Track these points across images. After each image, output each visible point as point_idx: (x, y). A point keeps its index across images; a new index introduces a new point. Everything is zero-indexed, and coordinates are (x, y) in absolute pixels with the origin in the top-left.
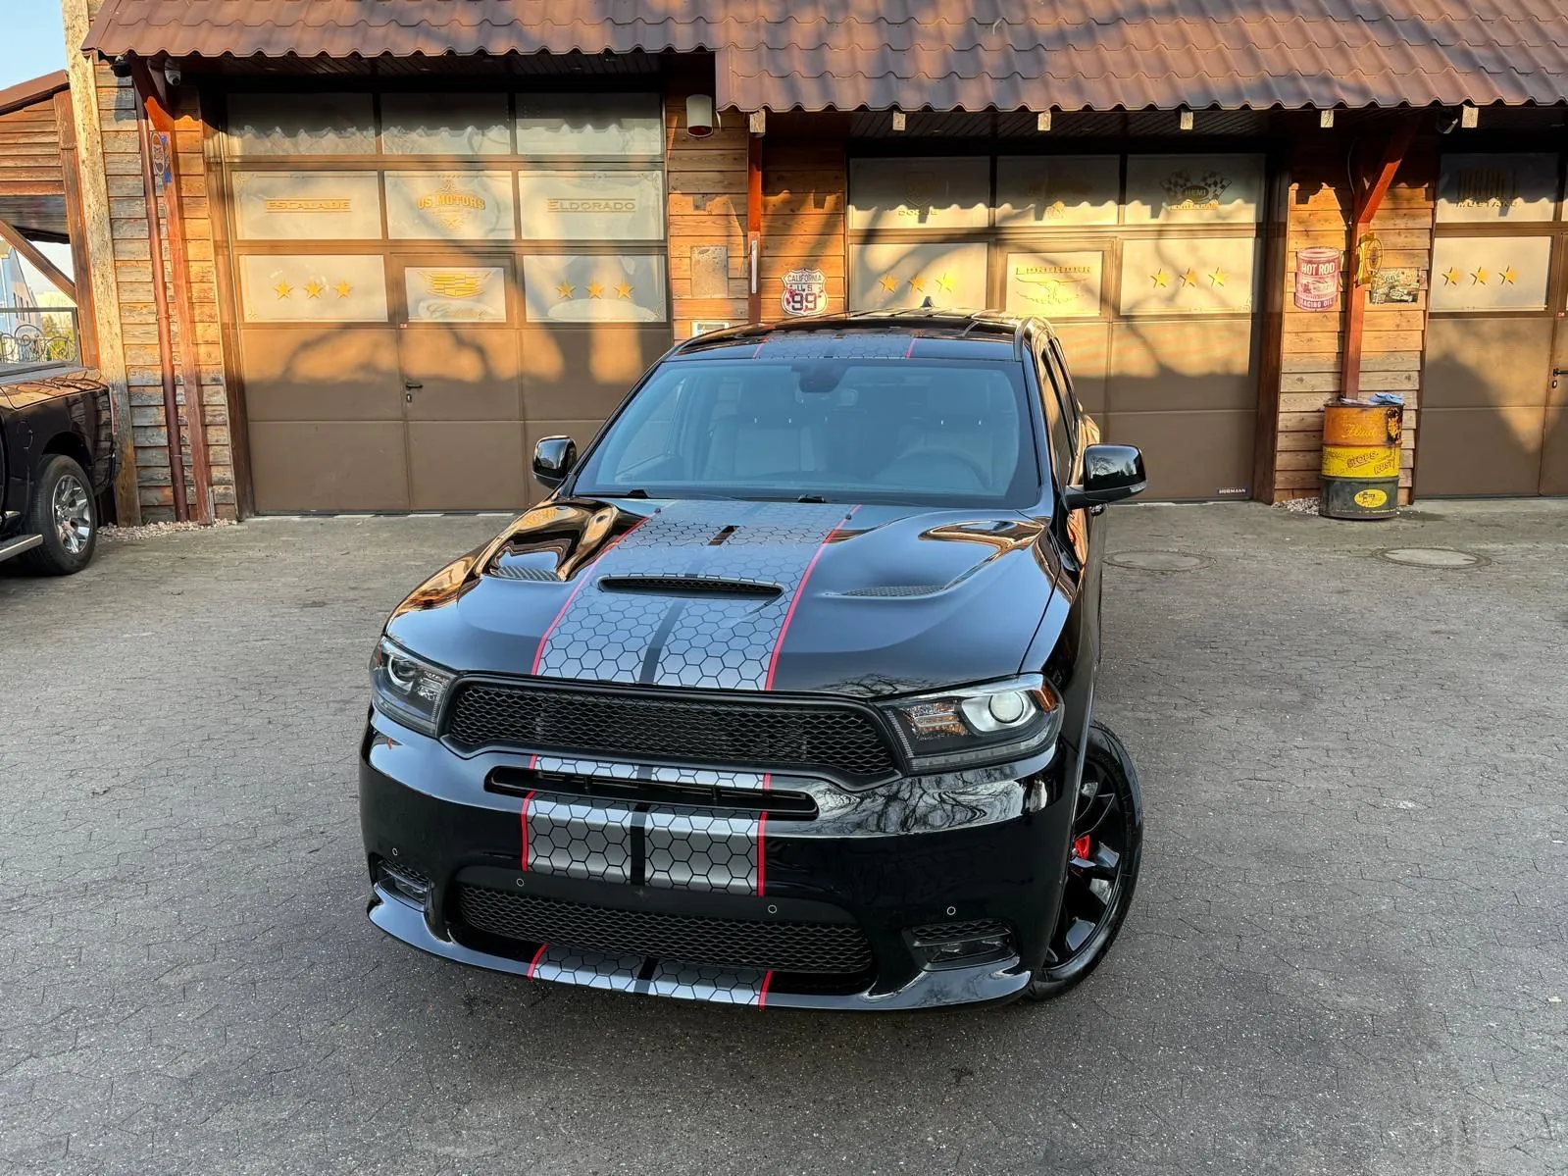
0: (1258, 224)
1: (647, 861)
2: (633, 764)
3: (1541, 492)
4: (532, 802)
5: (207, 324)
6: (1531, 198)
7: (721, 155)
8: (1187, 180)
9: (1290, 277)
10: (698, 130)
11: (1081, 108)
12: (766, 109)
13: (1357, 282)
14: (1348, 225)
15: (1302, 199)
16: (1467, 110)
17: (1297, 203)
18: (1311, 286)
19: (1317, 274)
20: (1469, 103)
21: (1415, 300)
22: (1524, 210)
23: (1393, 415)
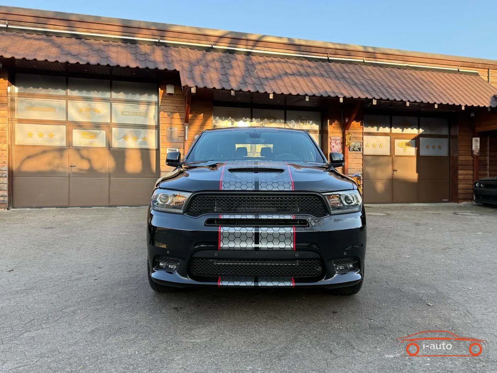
0: (320, 130)
1: (260, 242)
2: (253, 215)
3: (393, 202)
4: (221, 228)
5: (2, 144)
6: (384, 127)
7: (176, 102)
8: (302, 118)
9: (329, 143)
10: (169, 94)
11: (281, 93)
12: (196, 87)
13: (346, 145)
14: (342, 131)
15: (331, 124)
16: (374, 100)
17: (330, 125)
18: (335, 146)
19: (336, 143)
20: (374, 98)
21: (360, 151)
22: (382, 130)
23: (358, 179)
